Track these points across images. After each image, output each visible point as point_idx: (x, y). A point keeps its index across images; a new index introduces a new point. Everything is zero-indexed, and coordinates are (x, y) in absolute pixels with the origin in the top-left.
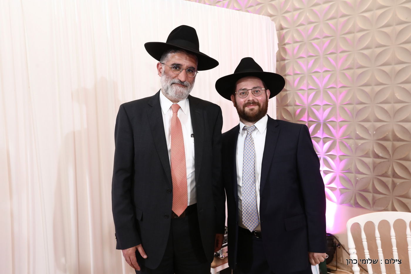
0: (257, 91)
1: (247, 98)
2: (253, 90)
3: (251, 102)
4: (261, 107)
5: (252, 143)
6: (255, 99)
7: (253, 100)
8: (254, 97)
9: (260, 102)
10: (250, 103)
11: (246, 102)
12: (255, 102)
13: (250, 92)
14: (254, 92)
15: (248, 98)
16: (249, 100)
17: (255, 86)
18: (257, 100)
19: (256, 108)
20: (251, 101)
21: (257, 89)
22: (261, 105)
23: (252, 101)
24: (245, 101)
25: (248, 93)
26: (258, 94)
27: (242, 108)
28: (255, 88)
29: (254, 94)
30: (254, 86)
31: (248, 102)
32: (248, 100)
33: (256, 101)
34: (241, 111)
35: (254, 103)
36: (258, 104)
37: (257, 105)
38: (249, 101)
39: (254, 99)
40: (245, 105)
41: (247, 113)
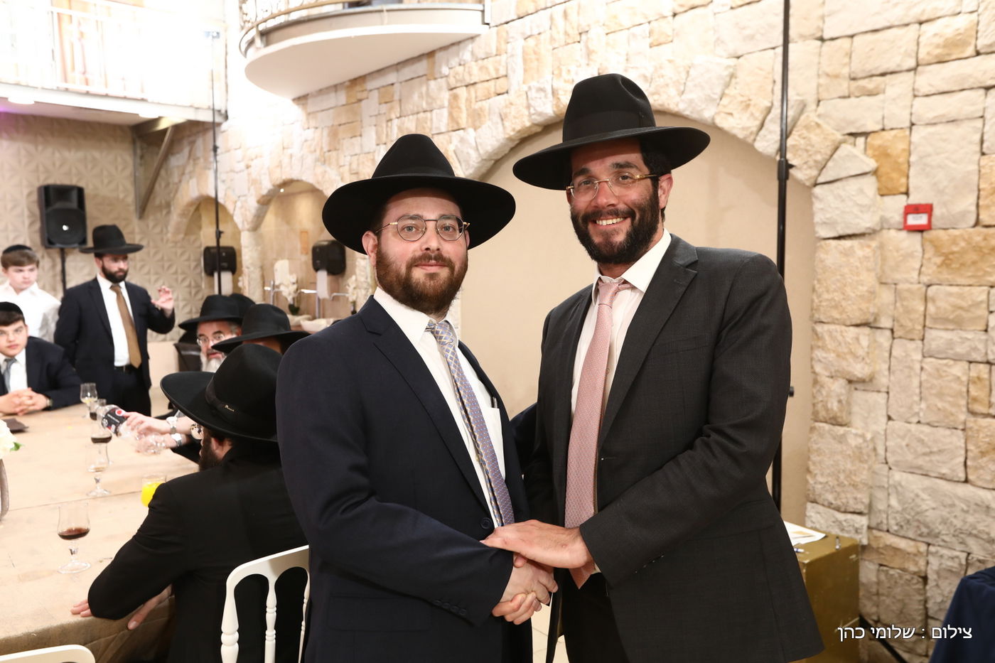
4: (455, 273)
6: (443, 247)
8: (441, 241)
9: (453, 259)
10: (430, 258)
11: (419, 253)
12: (442, 255)
13: (431, 225)
15: (426, 242)
16: (427, 249)
19: (444, 273)
20: (433, 251)
21: (448, 222)
23: (437, 252)
24: (414, 251)
28: (443, 217)
30: (442, 213)
33: (445, 255)
34: (398, 276)
35: (441, 260)
38: (429, 252)
39: (440, 247)
40: (414, 263)
41: (418, 284)
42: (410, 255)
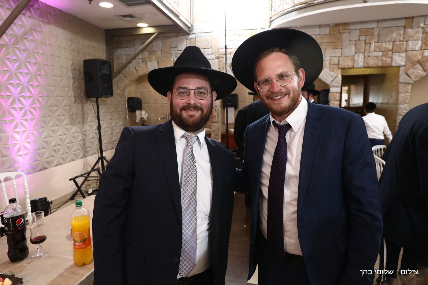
0: (201, 93)
1: (187, 99)
2: (196, 90)
3: (192, 106)
4: (204, 115)
6: (198, 102)
8: (197, 99)
9: (203, 108)
12: (197, 106)
13: (192, 92)
14: (198, 94)
15: (189, 100)
16: (189, 104)
17: (200, 86)
18: (201, 104)
19: (198, 114)
22: (205, 112)
23: (194, 105)
24: (184, 103)
27: (178, 111)
28: (198, 88)
29: (197, 96)
30: (198, 86)
31: (187, 105)
33: (199, 105)
34: (177, 113)
35: (196, 108)
37: (199, 110)
39: (196, 103)
40: (183, 108)
42: (182, 105)
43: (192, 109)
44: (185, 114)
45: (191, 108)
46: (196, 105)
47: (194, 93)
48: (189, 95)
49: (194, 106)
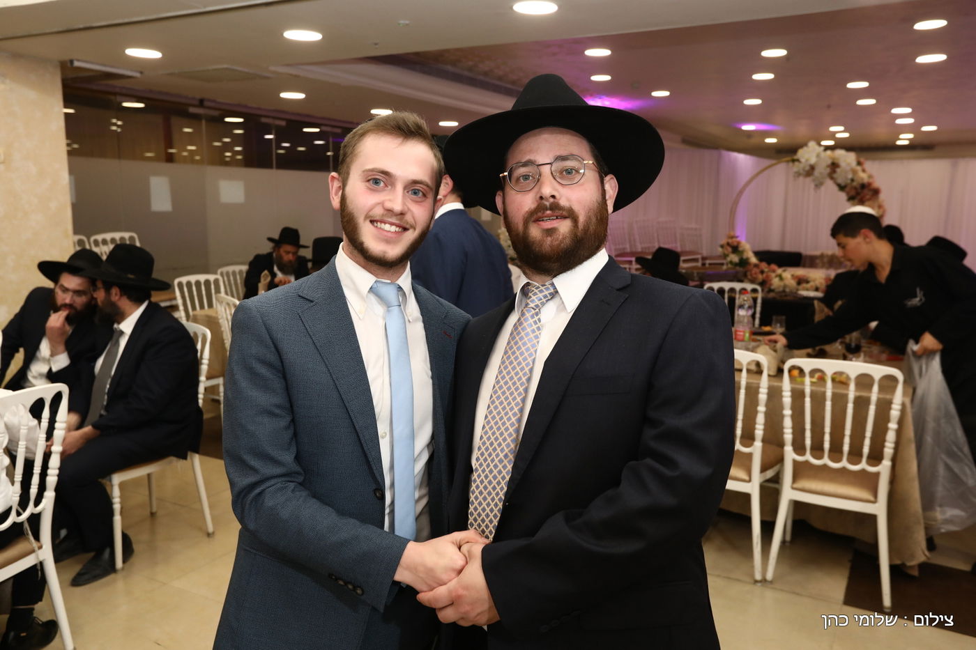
0: (569, 171)
1: (536, 190)
2: (554, 165)
3: (547, 204)
5: (535, 327)
7: (553, 197)
14: (561, 172)
17: (564, 153)
18: (569, 200)
22: (582, 219)
25: (540, 175)
26: (570, 179)
27: (521, 227)
29: (560, 178)
31: (538, 206)
32: (539, 196)
36: (571, 215)
37: (565, 218)
43: (548, 212)
44: (535, 232)
45: (547, 210)
46: (556, 201)
47: (552, 173)
48: (538, 181)
49: (552, 203)
